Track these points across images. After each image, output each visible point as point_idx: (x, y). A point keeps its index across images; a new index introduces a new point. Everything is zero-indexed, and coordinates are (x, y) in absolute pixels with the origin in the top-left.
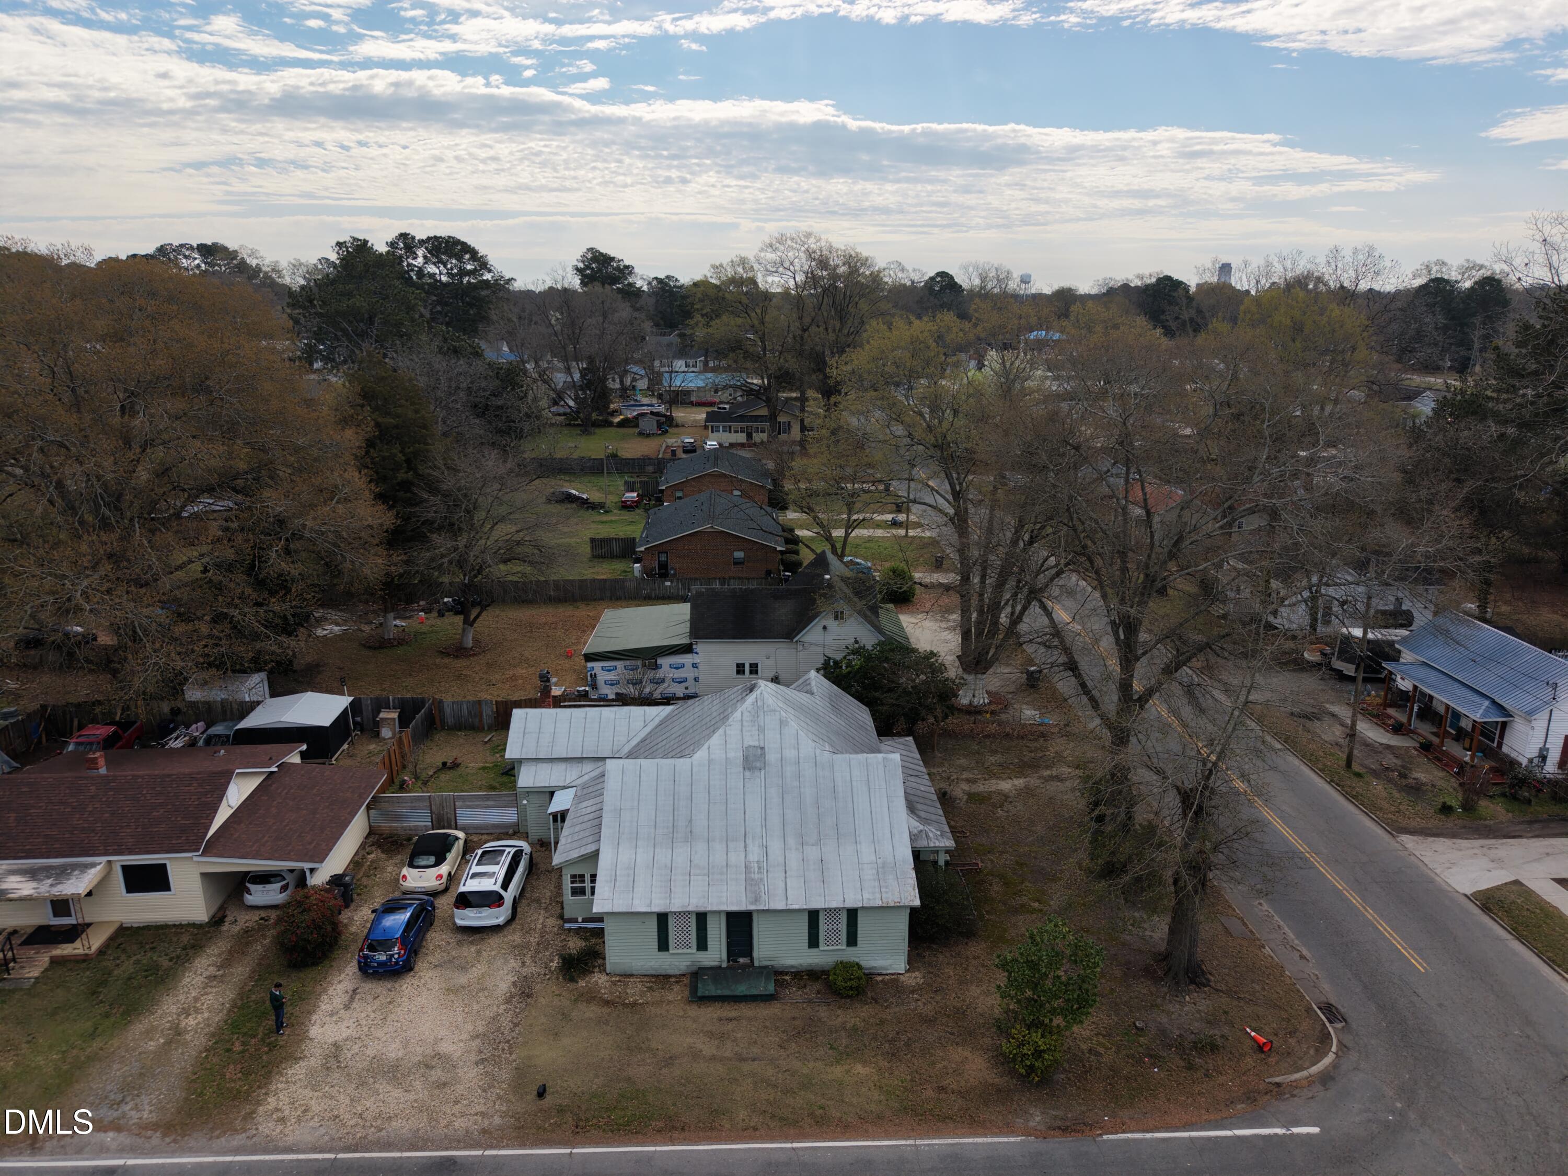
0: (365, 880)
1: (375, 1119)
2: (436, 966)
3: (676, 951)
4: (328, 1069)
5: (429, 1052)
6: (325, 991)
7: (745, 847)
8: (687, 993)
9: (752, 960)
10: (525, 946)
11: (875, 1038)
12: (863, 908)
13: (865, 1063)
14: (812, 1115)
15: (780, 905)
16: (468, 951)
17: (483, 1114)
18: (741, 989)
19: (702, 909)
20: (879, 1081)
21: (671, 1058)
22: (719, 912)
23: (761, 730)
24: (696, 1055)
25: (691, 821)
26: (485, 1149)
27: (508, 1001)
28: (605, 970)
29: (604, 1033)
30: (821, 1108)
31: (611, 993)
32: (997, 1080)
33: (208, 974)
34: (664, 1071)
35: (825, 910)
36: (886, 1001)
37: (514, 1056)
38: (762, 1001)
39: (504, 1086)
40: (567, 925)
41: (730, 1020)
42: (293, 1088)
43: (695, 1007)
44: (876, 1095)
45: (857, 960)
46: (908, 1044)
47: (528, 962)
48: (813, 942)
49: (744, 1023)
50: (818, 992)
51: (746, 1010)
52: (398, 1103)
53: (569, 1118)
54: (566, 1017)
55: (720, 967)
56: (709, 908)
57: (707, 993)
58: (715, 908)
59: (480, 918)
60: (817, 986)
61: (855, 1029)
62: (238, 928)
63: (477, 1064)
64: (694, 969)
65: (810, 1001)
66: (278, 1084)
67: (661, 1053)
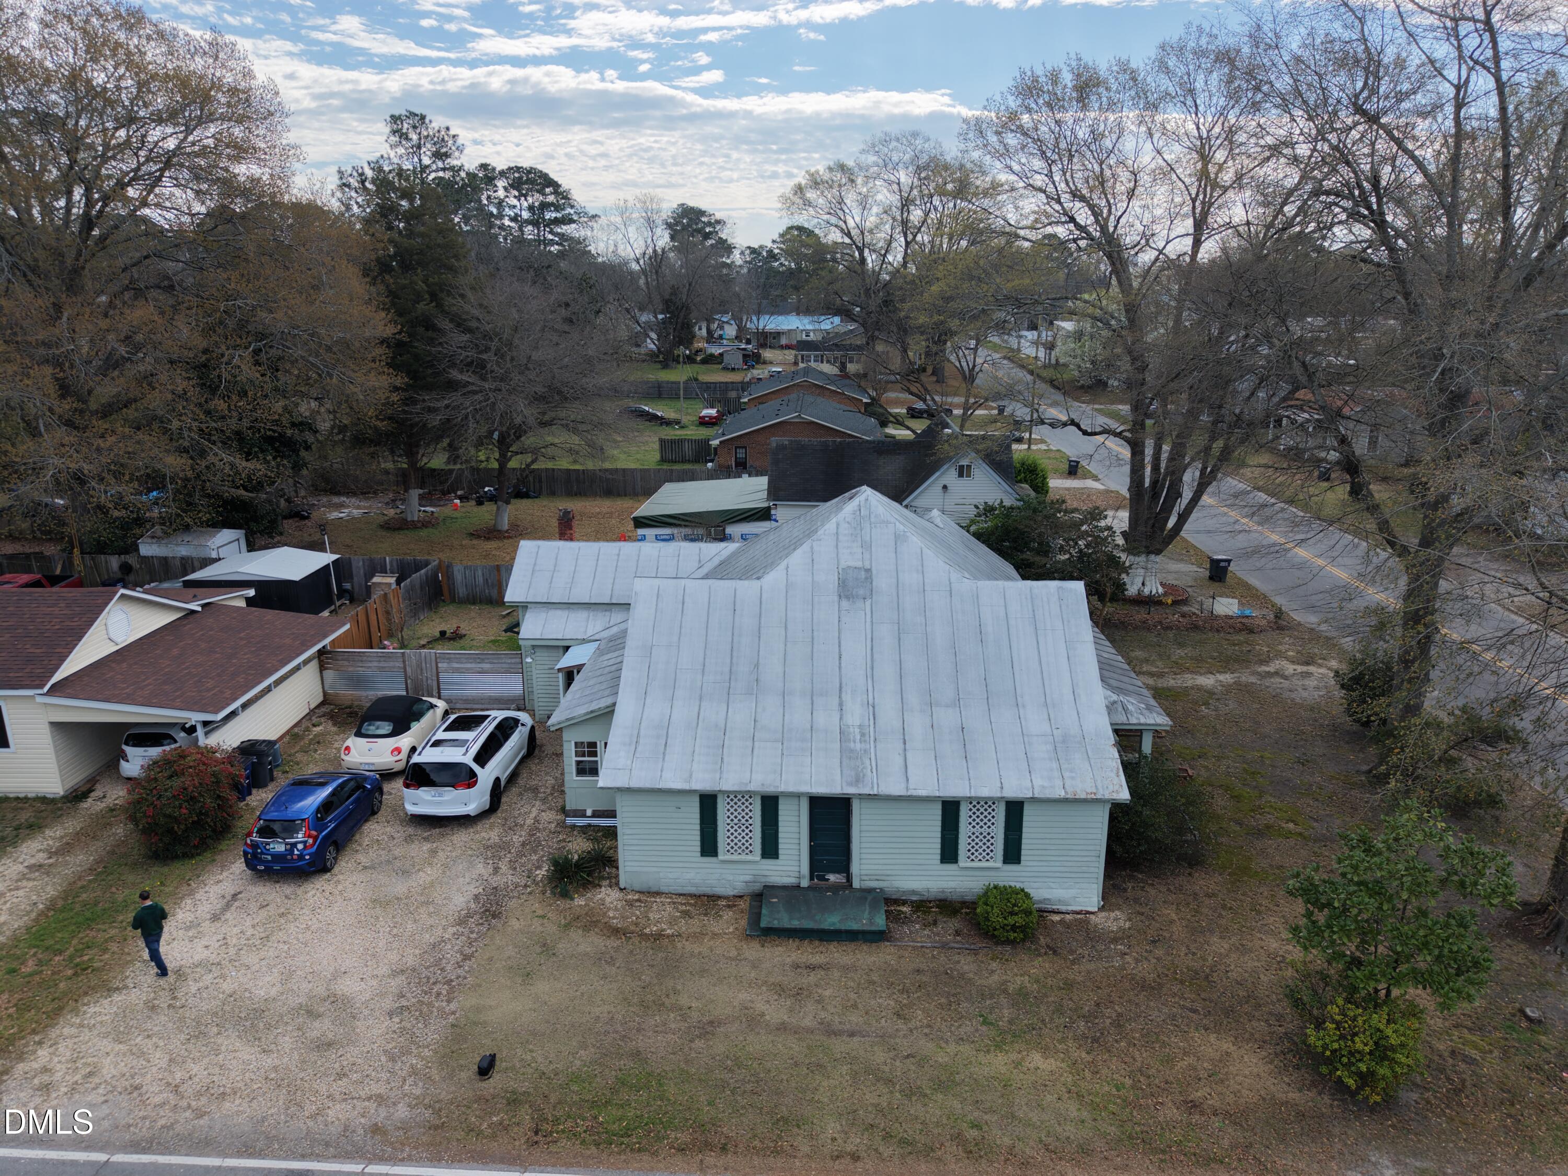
0: (299, 756)
1: (199, 1095)
2: (365, 868)
3: (728, 857)
4: (153, 1008)
5: (321, 991)
6: (192, 893)
7: (841, 704)
8: (744, 923)
9: (849, 878)
10: (504, 846)
11: (1059, 1010)
12: (1033, 800)
13: (1046, 1051)
14: (958, 1138)
15: (895, 788)
16: (420, 849)
17: (380, 1099)
18: (832, 921)
19: (771, 789)
20: (1075, 1084)
21: (711, 1023)
22: (798, 796)
23: (867, 546)
24: (753, 1021)
25: (757, 665)
26: (370, 1162)
27: (461, 922)
28: (617, 884)
29: (605, 977)
30: (975, 1126)
31: (624, 918)
32: (1294, 1096)
33: (33, 861)
34: (699, 1044)
35: (970, 800)
36: (1072, 952)
37: (453, 1006)
38: (865, 941)
39: (427, 1053)
40: (570, 821)
41: (812, 968)
42: (86, 1035)
43: (755, 944)
44: (1072, 1109)
45: (1018, 885)
46: (1118, 1024)
47: (504, 867)
48: (949, 853)
49: (836, 974)
50: (957, 933)
51: (837, 954)
52: (244, 1072)
53: (525, 1115)
54: (547, 948)
55: (798, 887)
56: (782, 788)
57: (776, 924)
58: (791, 789)
59: (440, 803)
60: (954, 924)
61: (1022, 993)
62: (104, 805)
63: (391, 1014)
64: (757, 887)
65: (944, 946)
66: (66, 1029)
67: (695, 1015)
